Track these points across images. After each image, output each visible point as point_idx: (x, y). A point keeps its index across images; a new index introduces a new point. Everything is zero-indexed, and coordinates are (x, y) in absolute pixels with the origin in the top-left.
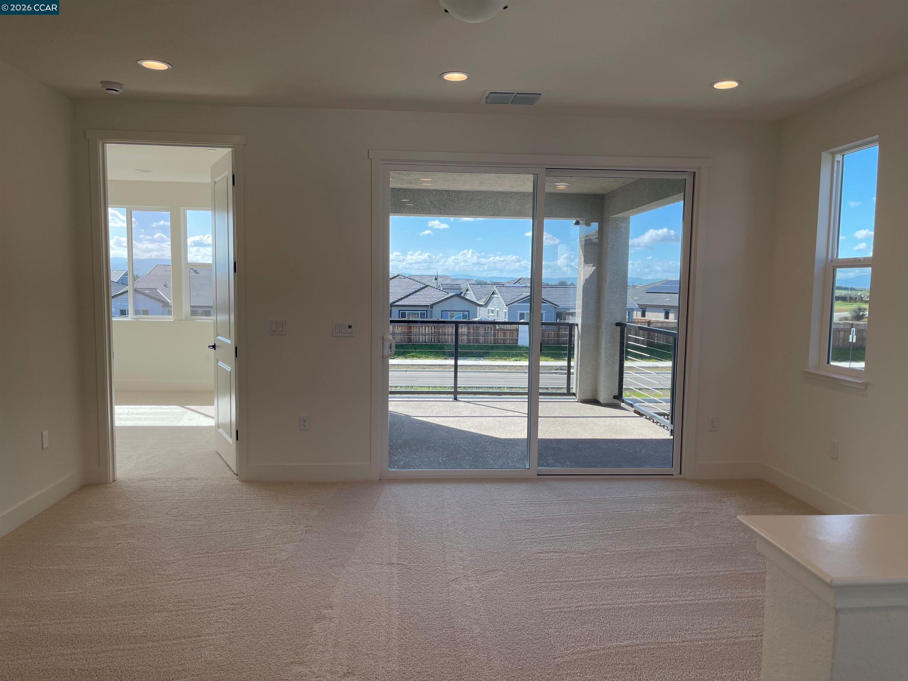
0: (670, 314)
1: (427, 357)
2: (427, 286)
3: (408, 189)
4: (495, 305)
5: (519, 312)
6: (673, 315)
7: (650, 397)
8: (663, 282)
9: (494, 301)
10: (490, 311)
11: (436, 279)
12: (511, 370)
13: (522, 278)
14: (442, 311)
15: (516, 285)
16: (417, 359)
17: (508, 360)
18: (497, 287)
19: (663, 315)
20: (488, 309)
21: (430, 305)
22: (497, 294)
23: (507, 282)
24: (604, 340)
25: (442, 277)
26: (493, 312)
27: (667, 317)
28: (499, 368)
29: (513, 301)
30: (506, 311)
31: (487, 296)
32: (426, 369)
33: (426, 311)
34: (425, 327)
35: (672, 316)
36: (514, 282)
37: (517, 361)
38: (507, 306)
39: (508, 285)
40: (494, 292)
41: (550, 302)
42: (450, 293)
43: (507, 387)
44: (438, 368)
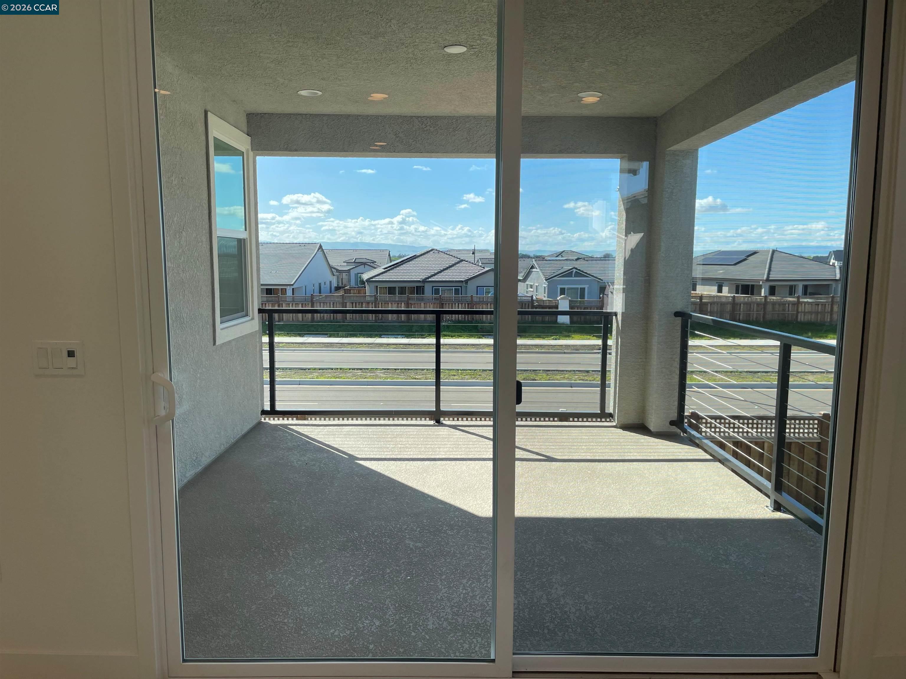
0: (723, 287)
1: (460, 336)
2: (462, 261)
3: (360, 116)
4: (535, 279)
5: (559, 287)
6: (727, 288)
7: (703, 382)
8: (716, 253)
9: (533, 276)
10: (529, 286)
11: (473, 253)
12: (549, 350)
13: (564, 251)
14: (477, 287)
15: (557, 258)
16: (449, 338)
17: (546, 339)
18: (536, 260)
19: (716, 288)
20: (527, 285)
21: (464, 281)
22: (536, 268)
23: (549, 256)
24: (656, 338)
25: (481, 251)
26: (531, 287)
27: (720, 290)
28: (536, 348)
29: (552, 276)
30: (545, 286)
31: (525, 271)
32: (457, 349)
33: (461, 287)
34: (459, 304)
35: (725, 289)
36: (556, 255)
37: (556, 339)
38: (546, 280)
39: (549, 258)
40: (532, 266)
41: (593, 276)
42: (486, 268)
43: (543, 370)
44: (470, 348)
